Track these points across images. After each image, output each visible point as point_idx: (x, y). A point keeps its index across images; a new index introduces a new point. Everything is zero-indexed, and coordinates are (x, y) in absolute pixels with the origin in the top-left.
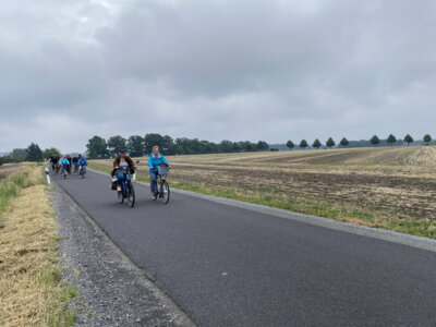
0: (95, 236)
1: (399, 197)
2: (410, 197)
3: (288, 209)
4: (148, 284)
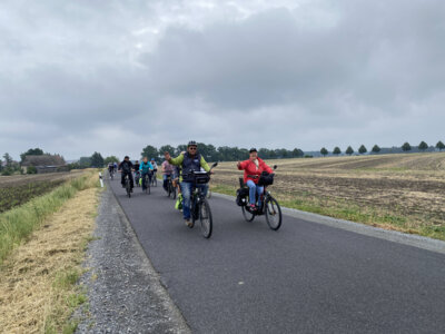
0: (125, 237)
1: (433, 201)
2: (444, 201)
3: (318, 212)
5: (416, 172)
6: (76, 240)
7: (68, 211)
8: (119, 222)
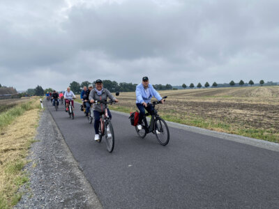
0: (56, 139)
1: (245, 115)
2: (252, 115)
3: (179, 122)
4: (78, 172)
5: (237, 98)
6: (23, 142)
7: (18, 124)
8: (52, 130)
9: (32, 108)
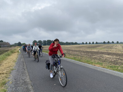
0: (23, 69)
2: (113, 58)
5: (107, 49)
6: (8, 70)
7: (8, 60)
8: (22, 64)
9: (15, 52)
